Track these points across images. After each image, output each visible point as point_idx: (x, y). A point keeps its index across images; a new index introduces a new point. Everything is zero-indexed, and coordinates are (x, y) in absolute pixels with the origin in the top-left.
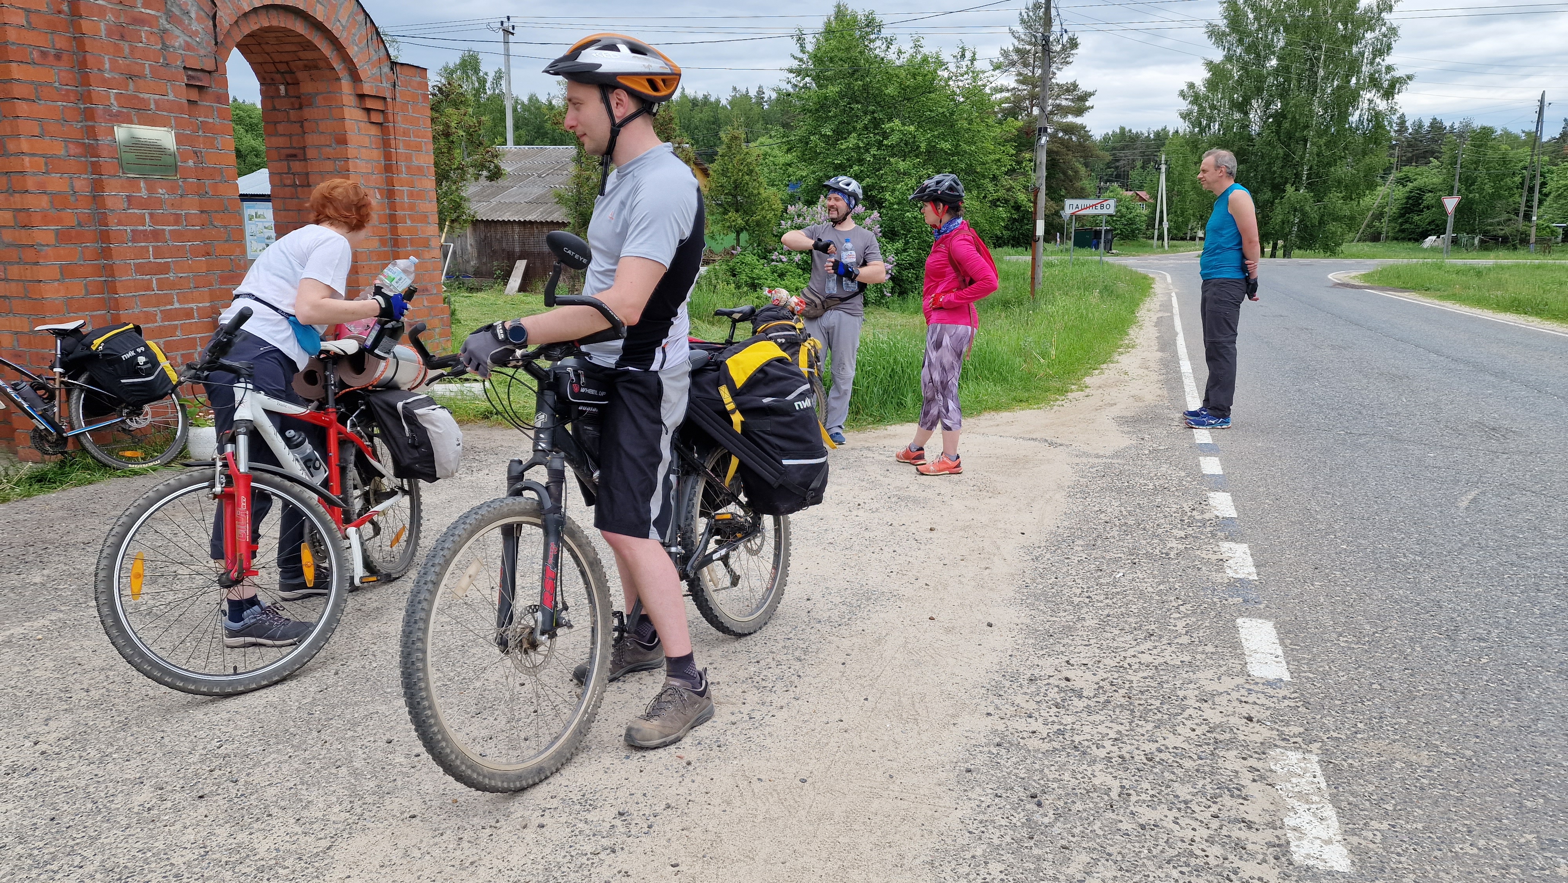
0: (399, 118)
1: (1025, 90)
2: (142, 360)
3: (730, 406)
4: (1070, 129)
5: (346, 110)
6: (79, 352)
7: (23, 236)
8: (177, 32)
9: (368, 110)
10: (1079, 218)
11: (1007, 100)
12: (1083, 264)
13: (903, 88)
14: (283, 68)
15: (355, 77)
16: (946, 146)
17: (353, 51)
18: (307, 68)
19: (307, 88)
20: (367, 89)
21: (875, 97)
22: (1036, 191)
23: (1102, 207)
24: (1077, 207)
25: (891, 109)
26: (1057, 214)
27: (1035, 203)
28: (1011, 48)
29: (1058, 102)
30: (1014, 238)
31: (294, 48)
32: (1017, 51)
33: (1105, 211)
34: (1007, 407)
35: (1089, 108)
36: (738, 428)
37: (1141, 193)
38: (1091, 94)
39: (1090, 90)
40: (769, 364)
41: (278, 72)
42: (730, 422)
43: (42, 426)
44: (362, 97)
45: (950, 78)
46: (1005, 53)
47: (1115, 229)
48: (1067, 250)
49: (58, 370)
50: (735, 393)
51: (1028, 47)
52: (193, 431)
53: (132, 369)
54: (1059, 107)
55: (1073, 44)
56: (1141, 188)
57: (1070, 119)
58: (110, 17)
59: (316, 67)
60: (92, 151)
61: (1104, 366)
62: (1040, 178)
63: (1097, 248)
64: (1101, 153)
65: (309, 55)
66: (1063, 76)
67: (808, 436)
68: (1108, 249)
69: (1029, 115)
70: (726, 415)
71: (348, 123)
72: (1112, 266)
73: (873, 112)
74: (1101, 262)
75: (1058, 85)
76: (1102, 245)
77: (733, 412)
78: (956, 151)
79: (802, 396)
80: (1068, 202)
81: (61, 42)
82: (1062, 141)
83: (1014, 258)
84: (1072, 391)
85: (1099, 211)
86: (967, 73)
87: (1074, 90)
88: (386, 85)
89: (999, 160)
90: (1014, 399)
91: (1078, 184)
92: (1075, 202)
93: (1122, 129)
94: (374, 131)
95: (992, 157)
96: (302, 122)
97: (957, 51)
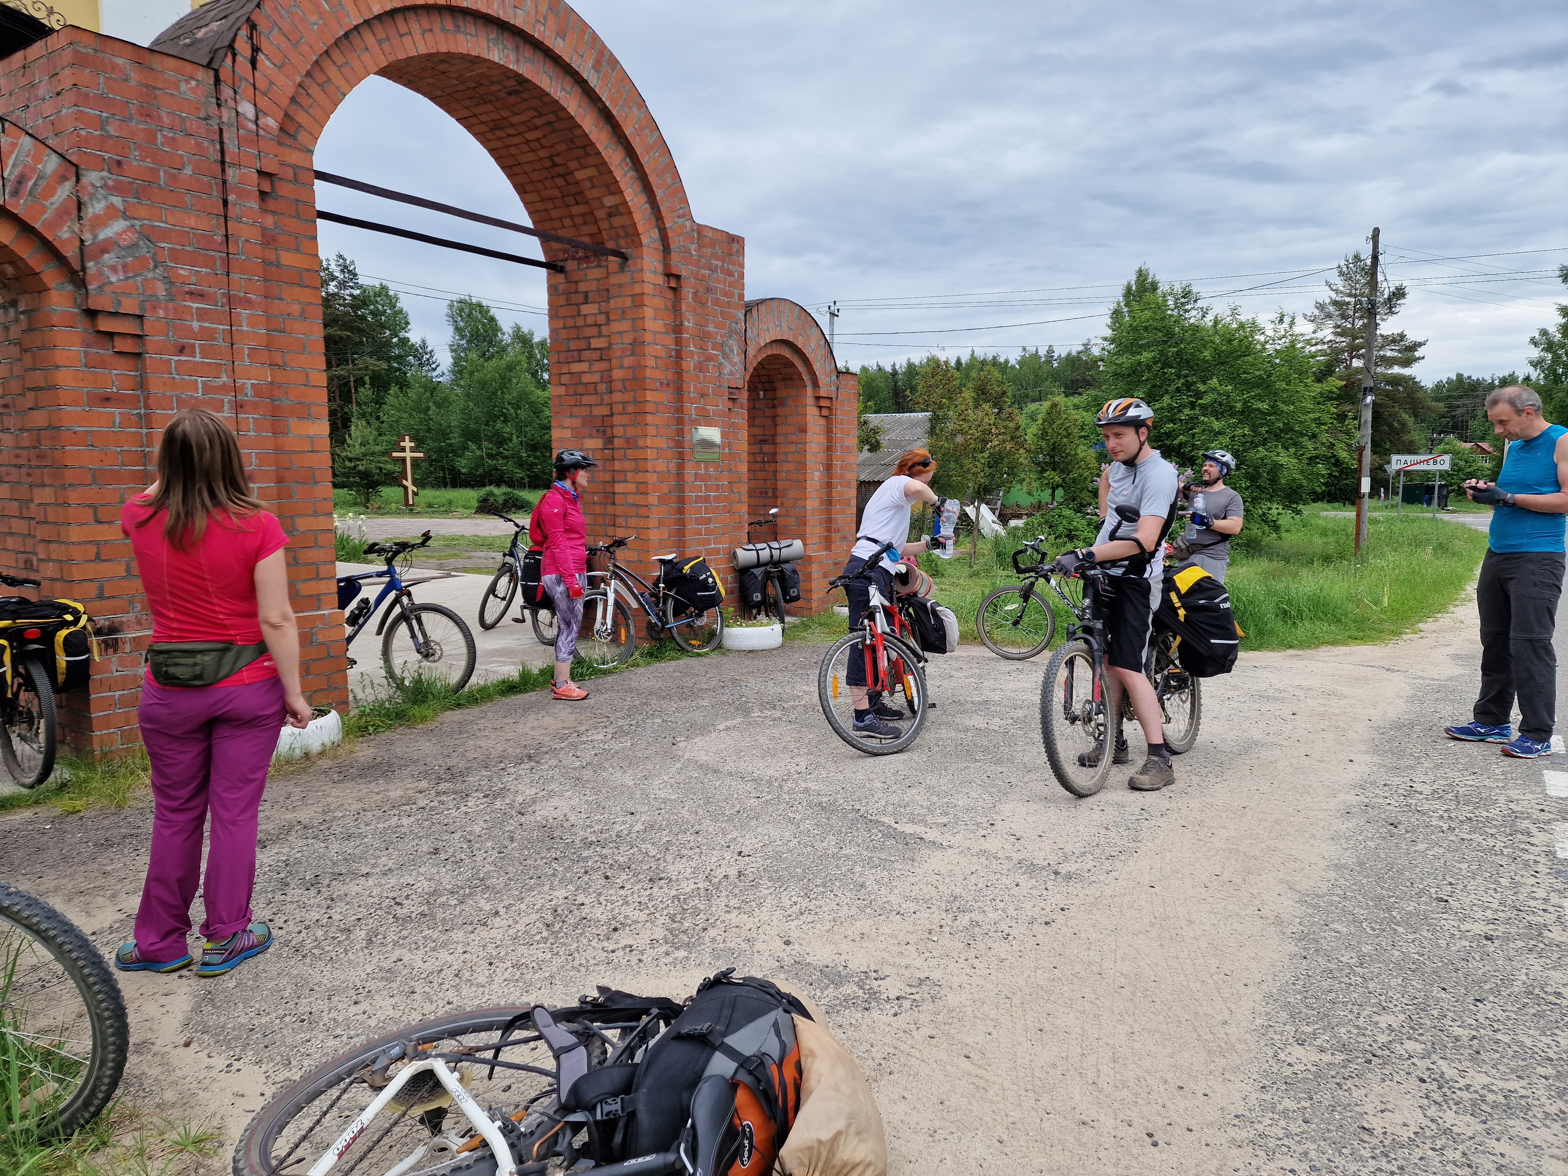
0: (839, 412)
1: (1343, 342)
2: (710, 580)
3: (1178, 605)
4: (1396, 381)
5: (808, 408)
6: (675, 574)
7: (640, 500)
8: (726, 364)
9: (820, 407)
10: (1407, 473)
11: (1323, 353)
12: (1413, 521)
13: (1217, 352)
14: (764, 379)
15: (816, 384)
16: (1264, 406)
17: (817, 367)
18: (784, 379)
19: (782, 393)
20: (823, 392)
21: (1188, 362)
22: (1361, 449)
23: (1435, 462)
24: (1406, 462)
25: (1204, 373)
26: (1381, 468)
27: (1360, 461)
28: (1328, 301)
29: (1382, 353)
30: (1329, 494)
31: (778, 366)
32: (1335, 303)
33: (1438, 467)
34: (1344, 643)
35: (1419, 358)
36: (1182, 619)
37: (1485, 445)
38: (1420, 344)
39: (1420, 340)
40: (1202, 580)
41: (760, 382)
42: (1178, 615)
43: (654, 620)
44: (818, 398)
45: (1266, 342)
46: (1321, 307)
47: (1452, 485)
48: (1392, 506)
49: (662, 585)
50: (1180, 597)
51: (1347, 299)
52: (726, 630)
53: (705, 586)
54: (1383, 358)
55: (1399, 293)
56: (1483, 439)
57: (1396, 370)
58: (696, 358)
59: (791, 379)
60: (680, 444)
61: (1439, 615)
62: (1365, 436)
63: (1429, 503)
64: (1434, 404)
65: (789, 370)
66: (1387, 327)
67: (1229, 626)
68: (1443, 504)
69: (1348, 367)
70: (1175, 610)
71: (808, 417)
72: (1448, 523)
73: (1186, 376)
74: (1434, 519)
75: (1382, 336)
76: (1436, 500)
77: (1179, 608)
78: (1274, 411)
79: (1225, 600)
80: (1394, 458)
81: (670, 376)
82: (1387, 394)
83: (1332, 514)
84: (1406, 633)
85: (1431, 467)
86: (1284, 336)
87: (1402, 340)
88: (833, 388)
89: (1319, 418)
90: (1349, 637)
91: (1406, 437)
92: (1403, 458)
93: (1460, 376)
94: (822, 421)
95: (1311, 416)
96: (774, 417)
97: (1275, 316)
